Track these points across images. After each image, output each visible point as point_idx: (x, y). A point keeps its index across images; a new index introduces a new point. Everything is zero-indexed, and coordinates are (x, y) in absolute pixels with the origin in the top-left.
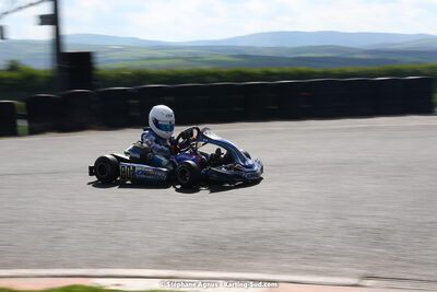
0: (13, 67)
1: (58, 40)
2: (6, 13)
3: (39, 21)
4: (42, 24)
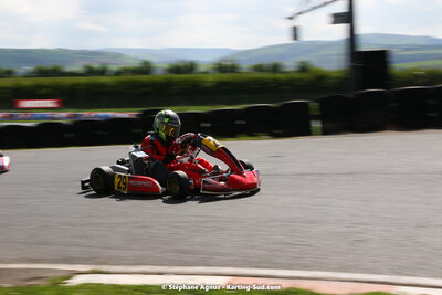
0: (304, 68)
1: (352, 38)
2: (300, 14)
3: (332, 19)
4: (335, 23)
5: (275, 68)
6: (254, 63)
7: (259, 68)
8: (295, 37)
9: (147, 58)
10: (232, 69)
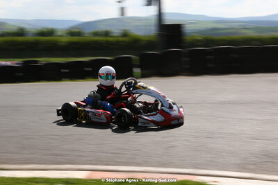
0: (125, 34)
1: (160, 15)
3: (146, 3)
5: (107, 34)
6: (92, 30)
7: (96, 34)
8: (123, 14)
9: (22, 26)
10: (78, 34)
